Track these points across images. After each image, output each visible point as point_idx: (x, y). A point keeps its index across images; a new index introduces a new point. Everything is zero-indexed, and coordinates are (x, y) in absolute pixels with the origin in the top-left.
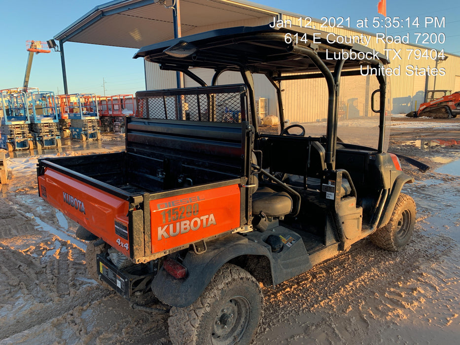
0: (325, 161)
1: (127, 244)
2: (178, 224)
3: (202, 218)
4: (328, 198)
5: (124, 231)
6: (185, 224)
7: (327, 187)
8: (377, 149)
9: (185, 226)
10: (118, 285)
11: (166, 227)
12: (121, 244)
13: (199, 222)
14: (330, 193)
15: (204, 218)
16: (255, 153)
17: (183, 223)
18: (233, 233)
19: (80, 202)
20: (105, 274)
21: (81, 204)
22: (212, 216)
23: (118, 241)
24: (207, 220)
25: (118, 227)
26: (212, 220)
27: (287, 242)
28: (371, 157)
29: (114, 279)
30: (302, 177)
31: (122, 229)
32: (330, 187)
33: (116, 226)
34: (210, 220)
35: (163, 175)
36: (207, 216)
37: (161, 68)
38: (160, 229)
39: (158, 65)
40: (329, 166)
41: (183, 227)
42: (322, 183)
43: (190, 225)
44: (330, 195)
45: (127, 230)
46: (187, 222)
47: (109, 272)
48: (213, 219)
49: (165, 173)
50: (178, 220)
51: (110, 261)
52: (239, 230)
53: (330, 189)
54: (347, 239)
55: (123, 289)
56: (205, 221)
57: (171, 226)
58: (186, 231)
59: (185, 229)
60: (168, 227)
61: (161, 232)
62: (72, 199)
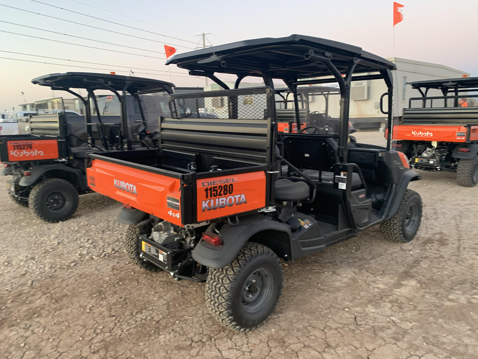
0: (338, 155)
2: (217, 200)
3: (235, 196)
4: (341, 188)
5: (176, 203)
6: (223, 201)
7: (340, 178)
8: (386, 147)
9: (223, 202)
11: (208, 201)
12: (172, 215)
13: (233, 200)
14: (342, 183)
15: (237, 197)
16: (278, 145)
17: (221, 199)
19: (132, 186)
20: (147, 251)
21: (133, 187)
22: (243, 196)
24: (239, 198)
25: (170, 201)
26: (243, 199)
27: (305, 224)
28: (380, 155)
29: (156, 254)
30: (318, 172)
31: (174, 202)
32: (342, 178)
33: (168, 200)
34: (241, 199)
35: (195, 167)
36: (239, 196)
37: (190, 73)
38: (204, 202)
39: (187, 71)
41: (221, 202)
42: (335, 175)
43: (226, 201)
44: (342, 185)
45: (178, 202)
46: (224, 199)
47: (151, 249)
48: (244, 198)
50: (218, 197)
51: (152, 240)
52: (265, 210)
53: (342, 180)
54: (357, 225)
55: (165, 261)
56: (237, 199)
57: (212, 201)
58: (223, 207)
59: (222, 204)
60: (210, 202)
61: (205, 205)
62: (123, 184)
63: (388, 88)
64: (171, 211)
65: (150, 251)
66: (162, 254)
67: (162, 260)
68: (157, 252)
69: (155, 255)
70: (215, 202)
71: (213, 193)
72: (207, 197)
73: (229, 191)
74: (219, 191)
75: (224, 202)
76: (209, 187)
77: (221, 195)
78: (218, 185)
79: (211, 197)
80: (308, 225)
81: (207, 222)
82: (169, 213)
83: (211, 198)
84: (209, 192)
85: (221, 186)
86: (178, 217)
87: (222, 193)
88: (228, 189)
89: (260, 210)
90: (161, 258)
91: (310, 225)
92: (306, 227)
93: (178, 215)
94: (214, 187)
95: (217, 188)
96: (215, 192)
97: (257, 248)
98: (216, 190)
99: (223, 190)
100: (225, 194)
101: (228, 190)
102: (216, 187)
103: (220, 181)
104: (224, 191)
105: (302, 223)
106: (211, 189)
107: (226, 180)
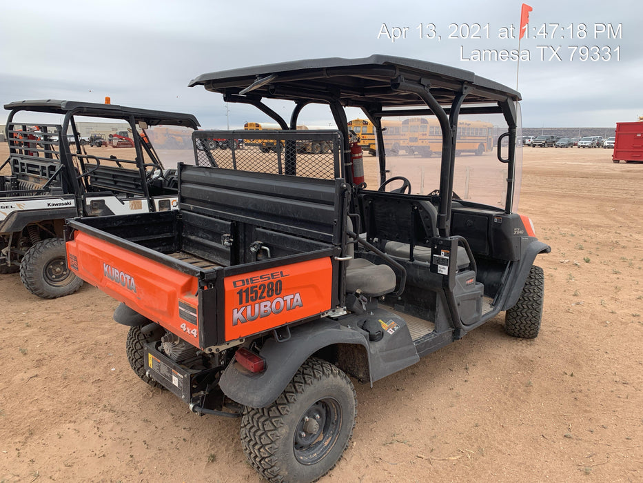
0: (438, 226)
1: (196, 330)
2: (257, 306)
3: (285, 298)
4: (440, 273)
5: (192, 313)
6: (266, 306)
7: (439, 258)
8: (504, 208)
9: (266, 308)
10: (173, 383)
11: (243, 309)
12: (186, 330)
13: (282, 303)
14: (443, 266)
15: (288, 298)
16: (351, 217)
17: (262, 304)
18: (322, 317)
19: (129, 277)
20: (156, 369)
21: (130, 280)
22: (297, 296)
23: (183, 326)
24: (292, 300)
25: (183, 309)
26: (297, 301)
27: (389, 328)
28: (496, 220)
29: (168, 375)
30: (408, 246)
31: (188, 312)
32: (443, 259)
33: (180, 308)
34: (295, 300)
35: (230, 242)
36: (292, 296)
37: (226, 99)
38: (235, 311)
40: (442, 232)
41: (263, 309)
42: (433, 253)
43: (271, 307)
44: (443, 268)
45: (195, 313)
46: (268, 303)
47: (162, 367)
48: (299, 299)
49: (232, 240)
50: (258, 300)
51: (163, 352)
52: (330, 314)
53: (443, 262)
54: (464, 324)
55: (181, 387)
56: (289, 302)
57: (249, 308)
58: (266, 315)
59: (265, 311)
60: (246, 310)
61: (237, 315)
62: (116, 273)
63: (508, 127)
64: (185, 325)
65: (159, 370)
66: (177, 376)
67: (177, 385)
68: (170, 372)
69: (166, 376)
70: (253, 310)
71: (250, 295)
72: (241, 302)
73: (277, 290)
74: (260, 292)
75: (268, 308)
76: (244, 288)
77: (264, 297)
78: (258, 285)
79: (247, 301)
80: (393, 329)
81: (241, 340)
82: (181, 326)
83: (248, 304)
84: (244, 294)
85: (264, 285)
86: (195, 335)
87: (265, 294)
88: (274, 288)
89: (323, 314)
90: (175, 382)
91: (396, 328)
92: (391, 332)
93: (195, 332)
94: (252, 288)
95: (257, 289)
96: (254, 295)
97: (322, 366)
98: (256, 292)
99: (266, 289)
100: (269, 296)
101: (274, 290)
102: (256, 287)
103: (261, 277)
104: (268, 292)
105: (385, 326)
106: (247, 291)
107: (272, 274)
